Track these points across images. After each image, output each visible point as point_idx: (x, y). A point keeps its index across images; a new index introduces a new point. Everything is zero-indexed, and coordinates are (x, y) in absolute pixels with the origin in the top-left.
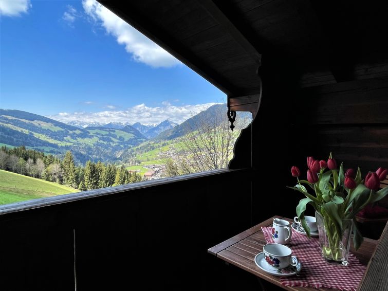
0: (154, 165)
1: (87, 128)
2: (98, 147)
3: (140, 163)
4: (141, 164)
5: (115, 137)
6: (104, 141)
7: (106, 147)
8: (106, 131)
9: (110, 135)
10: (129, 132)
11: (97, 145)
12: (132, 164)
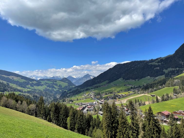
0: (82, 103)
1: (40, 80)
2: (46, 91)
3: (73, 102)
4: (73, 103)
5: (56, 85)
6: (50, 88)
7: (51, 92)
8: (51, 81)
9: (53, 84)
10: (65, 82)
11: (46, 90)
12: (68, 102)
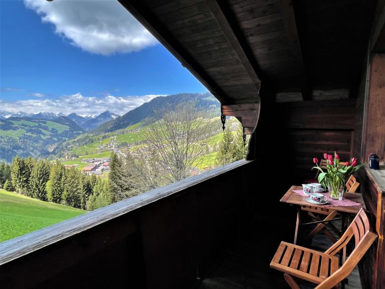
0: (94, 159)
1: (9, 119)
2: (25, 140)
3: (77, 157)
4: (78, 159)
5: (46, 128)
6: (32, 133)
7: (36, 141)
8: (35, 122)
9: (40, 126)
10: (63, 124)
11: (24, 138)
12: (68, 158)
